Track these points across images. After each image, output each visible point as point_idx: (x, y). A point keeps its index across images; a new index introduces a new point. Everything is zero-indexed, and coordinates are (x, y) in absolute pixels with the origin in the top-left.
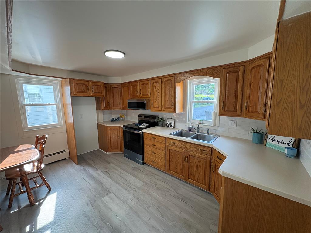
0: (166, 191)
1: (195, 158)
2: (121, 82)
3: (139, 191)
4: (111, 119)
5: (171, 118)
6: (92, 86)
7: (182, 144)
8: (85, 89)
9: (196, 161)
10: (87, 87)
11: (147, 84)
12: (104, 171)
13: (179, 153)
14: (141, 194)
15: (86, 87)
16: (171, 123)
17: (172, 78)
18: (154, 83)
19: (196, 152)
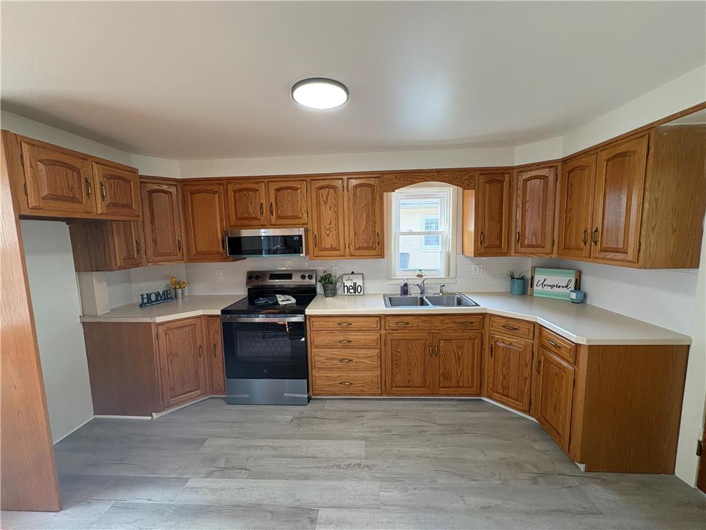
0: (421, 432)
1: (452, 341)
2: (179, 177)
3: (376, 463)
4: (143, 299)
5: (353, 273)
6: (99, 178)
7: (424, 321)
8: (76, 186)
9: (455, 348)
10: (83, 181)
11: (296, 189)
12: (213, 471)
13: (416, 341)
14: (388, 467)
15: (79, 178)
16: (355, 284)
17: (373, 180)
18: (320, 188)
19: (454, 330)
